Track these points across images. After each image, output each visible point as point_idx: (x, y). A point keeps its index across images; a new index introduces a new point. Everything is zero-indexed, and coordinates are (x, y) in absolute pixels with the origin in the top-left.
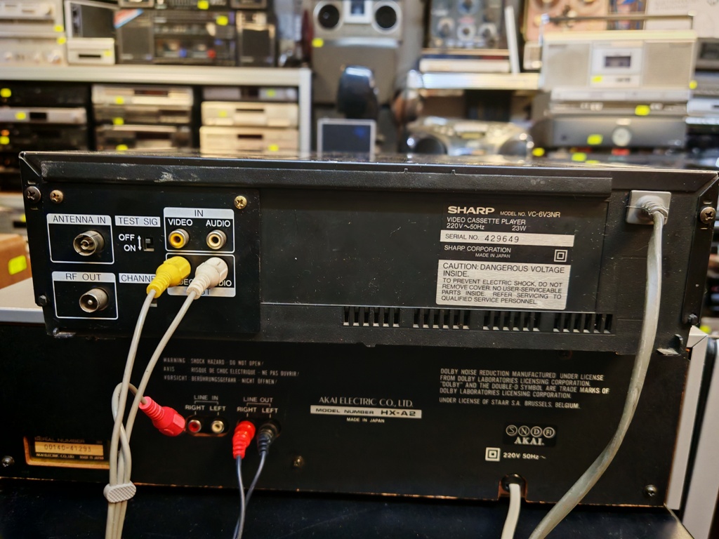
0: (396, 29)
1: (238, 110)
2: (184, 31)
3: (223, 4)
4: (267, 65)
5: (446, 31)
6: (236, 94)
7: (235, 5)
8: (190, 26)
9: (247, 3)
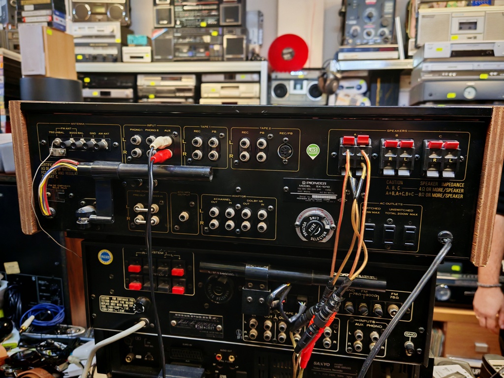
1: (222, 87)
2: (192, 40)
3: (216, 23)
4: (241, 60)
5: (355, 34)
6: (221, 78)
7: (222, 23)
8: (195, 38)
9: (230, 22)
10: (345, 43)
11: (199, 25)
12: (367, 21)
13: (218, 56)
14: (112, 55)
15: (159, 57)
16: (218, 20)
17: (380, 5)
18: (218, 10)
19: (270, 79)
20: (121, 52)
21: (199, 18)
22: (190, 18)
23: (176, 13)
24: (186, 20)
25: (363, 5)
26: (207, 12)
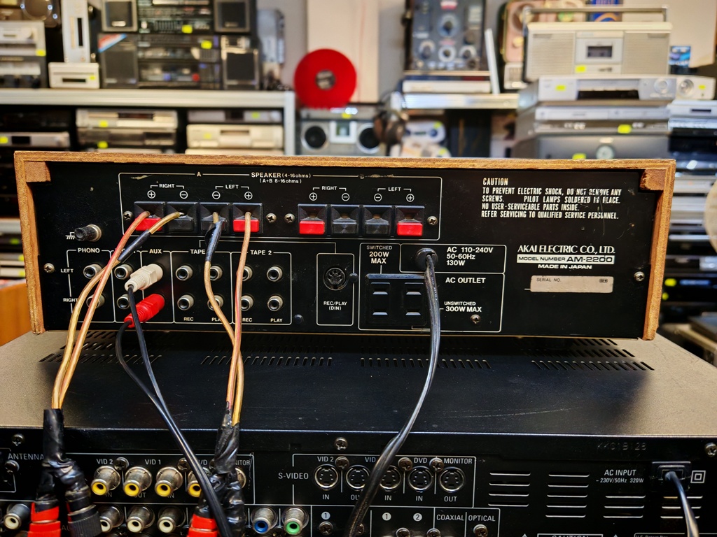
1: (223, 132)
2: (168, 54)
3: (207, 28)
4: (251, 88)
5: (427, 53)
6: (220, 116)
7: (218, 29)
8: (174, 50)
9: (230, 27)
10: (412, 66)
11: (180, 30)
12: (443, 33)
13: (214, 82)
14: (31, 77)
15: (113, 81)
16: (212, 24)
17: (462, 10)
18: (210, 6)
19: (298, 118)
20: (46, 71)
21: (179, 19)
22: (164, 19)
23: (141, 10)
24: (158, 21)
25: (437, 10)
26: (192, 9)
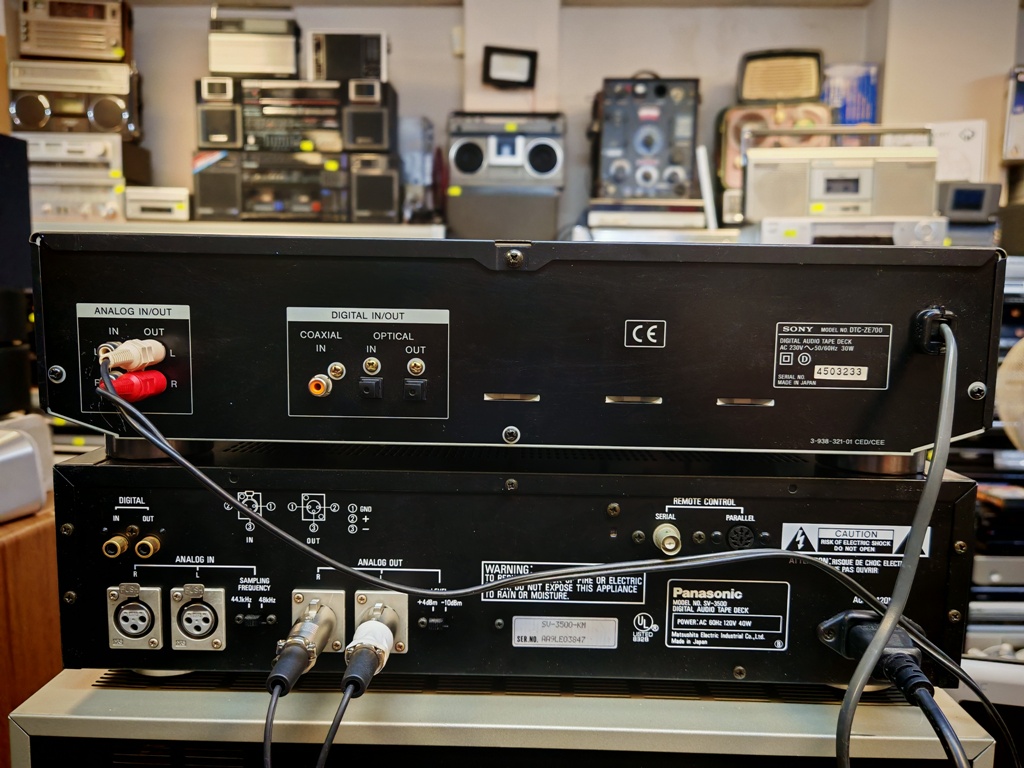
0: (556, 173)
2: (281, 177)
4: (387, 221)
5: (621, 176)
7: (348, 145)
8: (289, 172)
9: (363, 143)
10: (601, 192)
11: (298, 146)
12: (641, 150)
13: (339, 213)
17: (667, 123)
18: (338, 117)
21: (296, 133)
22: (277, 133)
23: (248, 122)
24: (270, 136)
25: (633, 120)
26: (313, 120)
